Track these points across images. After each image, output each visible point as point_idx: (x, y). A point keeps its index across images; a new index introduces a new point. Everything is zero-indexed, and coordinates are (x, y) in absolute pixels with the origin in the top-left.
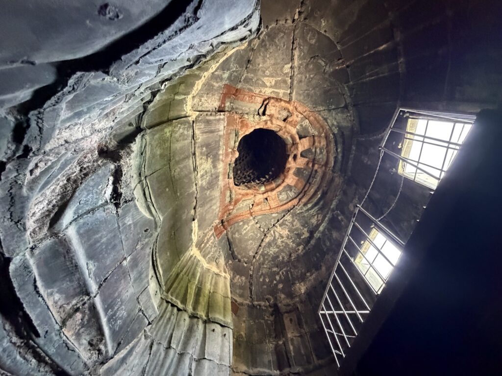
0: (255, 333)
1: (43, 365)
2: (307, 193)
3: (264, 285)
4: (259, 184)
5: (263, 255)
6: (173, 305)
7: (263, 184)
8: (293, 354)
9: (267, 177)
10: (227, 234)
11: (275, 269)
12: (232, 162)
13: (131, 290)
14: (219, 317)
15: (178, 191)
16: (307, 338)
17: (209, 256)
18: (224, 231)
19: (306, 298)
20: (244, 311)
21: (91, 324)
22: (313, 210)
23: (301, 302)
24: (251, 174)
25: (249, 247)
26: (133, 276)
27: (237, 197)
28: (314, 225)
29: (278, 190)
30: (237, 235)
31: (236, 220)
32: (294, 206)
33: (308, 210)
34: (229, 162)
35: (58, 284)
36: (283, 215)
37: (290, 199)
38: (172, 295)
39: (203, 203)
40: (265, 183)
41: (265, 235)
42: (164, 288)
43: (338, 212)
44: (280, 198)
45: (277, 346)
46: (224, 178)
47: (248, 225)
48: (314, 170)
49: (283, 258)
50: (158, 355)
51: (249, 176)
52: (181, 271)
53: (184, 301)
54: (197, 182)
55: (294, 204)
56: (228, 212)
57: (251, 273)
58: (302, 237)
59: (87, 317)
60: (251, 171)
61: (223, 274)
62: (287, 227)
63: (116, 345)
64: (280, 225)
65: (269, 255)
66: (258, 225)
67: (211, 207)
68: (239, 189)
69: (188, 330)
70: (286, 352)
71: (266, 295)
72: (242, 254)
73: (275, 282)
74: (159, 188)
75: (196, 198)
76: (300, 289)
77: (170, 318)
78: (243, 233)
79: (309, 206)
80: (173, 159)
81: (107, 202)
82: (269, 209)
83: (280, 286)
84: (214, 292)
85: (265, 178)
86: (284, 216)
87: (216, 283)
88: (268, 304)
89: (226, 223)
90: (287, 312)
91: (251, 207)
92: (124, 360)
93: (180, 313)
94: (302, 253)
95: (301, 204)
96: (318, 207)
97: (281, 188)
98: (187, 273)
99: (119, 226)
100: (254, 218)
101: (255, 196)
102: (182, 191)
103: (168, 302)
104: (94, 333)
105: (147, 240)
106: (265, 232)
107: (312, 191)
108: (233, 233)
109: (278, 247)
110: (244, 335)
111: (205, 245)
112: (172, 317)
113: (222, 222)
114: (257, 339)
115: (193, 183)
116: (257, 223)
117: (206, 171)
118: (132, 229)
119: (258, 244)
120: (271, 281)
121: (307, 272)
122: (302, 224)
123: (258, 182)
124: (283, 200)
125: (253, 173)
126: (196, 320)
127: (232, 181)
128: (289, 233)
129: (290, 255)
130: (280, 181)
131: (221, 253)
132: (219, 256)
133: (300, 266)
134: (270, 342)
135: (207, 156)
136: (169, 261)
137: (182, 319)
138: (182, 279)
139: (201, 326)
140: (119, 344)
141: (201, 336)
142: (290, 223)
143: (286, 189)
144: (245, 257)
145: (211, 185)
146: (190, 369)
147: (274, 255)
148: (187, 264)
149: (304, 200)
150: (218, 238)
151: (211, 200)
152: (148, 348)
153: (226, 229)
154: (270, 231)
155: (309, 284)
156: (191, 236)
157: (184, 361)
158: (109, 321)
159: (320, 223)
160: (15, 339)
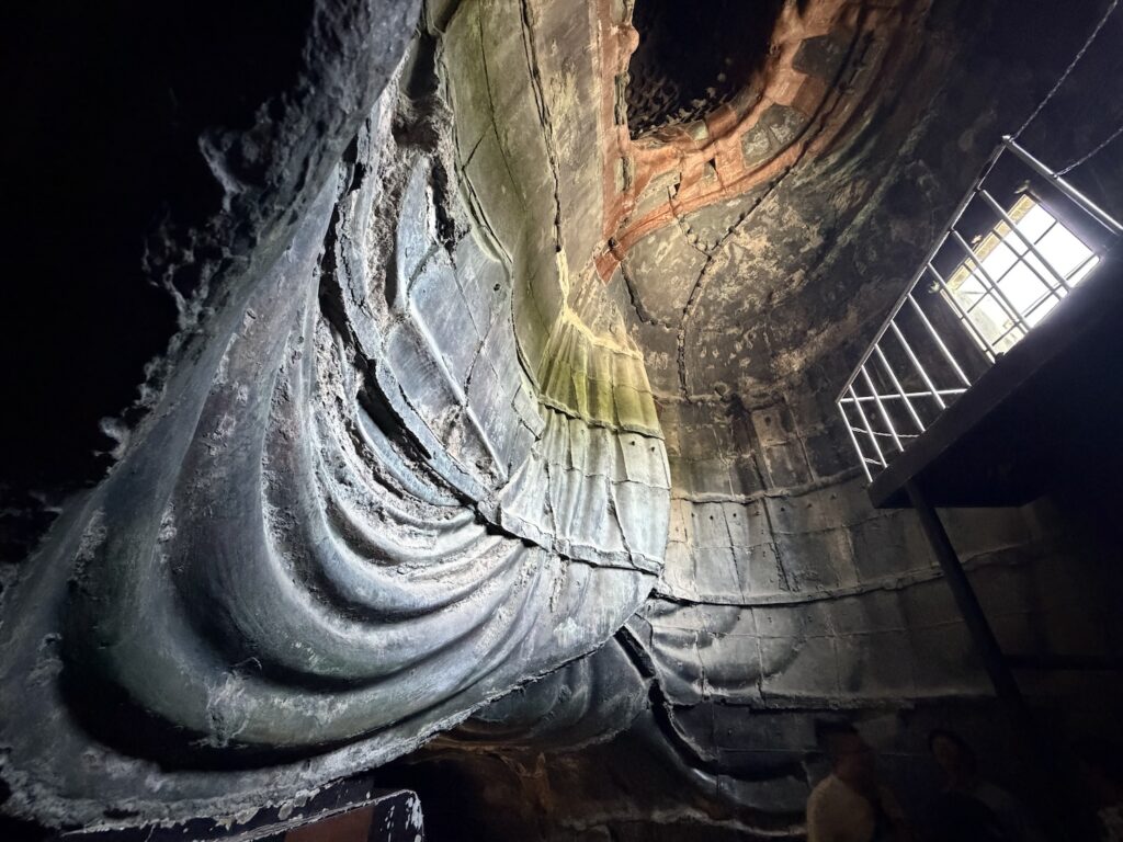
0: (698, 446)
1: (443, 489)
2: (831, 121)
3: (709, 363)
4: (688, 120)
5: (705, 304)
6: (558, 412)
7: (702, 117)
8: (770, 471)
9: (711, 91)
10: (623, 270)
11: (733, 331)
12: (623, 71)
13: (502, 394)
14: (637, 423)
15: (523, 187)
16: (801, 446)
17: (595, 322)
18: (616, 264)
19: (803, 381)
20: (674, 413)
21: (471, 442)
22: (842, 171)
23: (791, 387)
24: (661, 94)
25: (672, 292)
26: (498, 369)
27: (638, 172)
28: (840, 212)
29: (744, 128)
30: (644, 269)
31: (640, 232)
32: (788, 169)
33: (826, 174)
34: (615, 73)
35: (421, 391)
36: (754, 199)
37: (777, 148)
38: (552, 397)
39: (571, 204)
40: (708, 114)
41: (710, 258)
42: (539, 386)
43: (921, 163)
44: (750, 151)
45: (738, 462)
46: (607, 127)
47: (667, 240)
48: (863, 34)
49: (752, 305)
50: (559, 479)
51: (657, 100)
52: (555, 355)
53: (573, 403)
54: (553, 154)
55: (788, 164)
56: (622, 218)
57: (680, 343)
58: (802, 251)
59: (464, 434)
60: (661, 83)
61: (630, 352)
62: (765, 230)
63: (506, 468)
64: (747, 229)
65: (720, 303)
66: (692, 237)
67: (586, 210)
68: (642, 148)
69: (591, 445)
70: (757, 469)
71: (714, 382)
72: (658, 308)
73: (733, 356)
74: (489, 189)
75: (556, 197)
76: (790, 364)
77: (559, 430)
78: (657, 262)
79: (832, 160)
80: (497, 104)
81: (435, 243)
82: (721, 190)
83: (745, 362)
84: (619, 386)
85: (706, 96)
86: (759, 201)
87: (620, 371)
88: (718, 397)
89: (618, 246)
90: (759, 408)
91: (673, 192)
92: (518, 485)
93: (572, 422)
94: (799, 289)
95: (809, 158)
96: (857, 159)
97: (753, 120)
98: (565, 358)
99: (460, 286)
100: (682, 221)
101: (682, 159)
102: (530, 186)
103: (549, 408)
104: (479, 453)
105: (500, 306)
106: (709, 252)
107: (848, 109)
108: (636, 266)
109: (740, 281)
110: (677, 449)
111: (585, 300)
112: (563, 429)
113: (611, 244)
114: (700, 453)
115: (546, 159)
116: (689, 232)
117: (567, 117)
118: (478, 288)
119: (694, 282)
120: (724, 356)
121: (809, 329)
122: (806, 217)
123: (686, 115)
124: (756, 158)
125: (668, 90)
126: (600, 430)
127: (624, 130)
128: (768, 245)
129: (770, 297)
130: (751, 98)
131: (617, 311)
132: (615, 319)
133: (792, 315)
134: (725, 456)
135: (564, 69)
136: (533, 339)
137: (579, 430)
138: (560, 369)
139: (610, 438)
140: (510, 466)
141: (615, 452)
142: (772, 217)
143: (767, 121)
144: (664, 313)
145: (582, 153)
146: (610, 494)
147: (731, 301)
148: (561, 341)
149: (817, 146)
150: (606, 282)
151: (586, 194)
152: (543, 471)
153: (620, 259)
154: (722, 246)
155: (810, 352)
156: (559, 284)
157: (597, 485)
158: (489, 436)
159: (859, 204)
160: (408, 462)
